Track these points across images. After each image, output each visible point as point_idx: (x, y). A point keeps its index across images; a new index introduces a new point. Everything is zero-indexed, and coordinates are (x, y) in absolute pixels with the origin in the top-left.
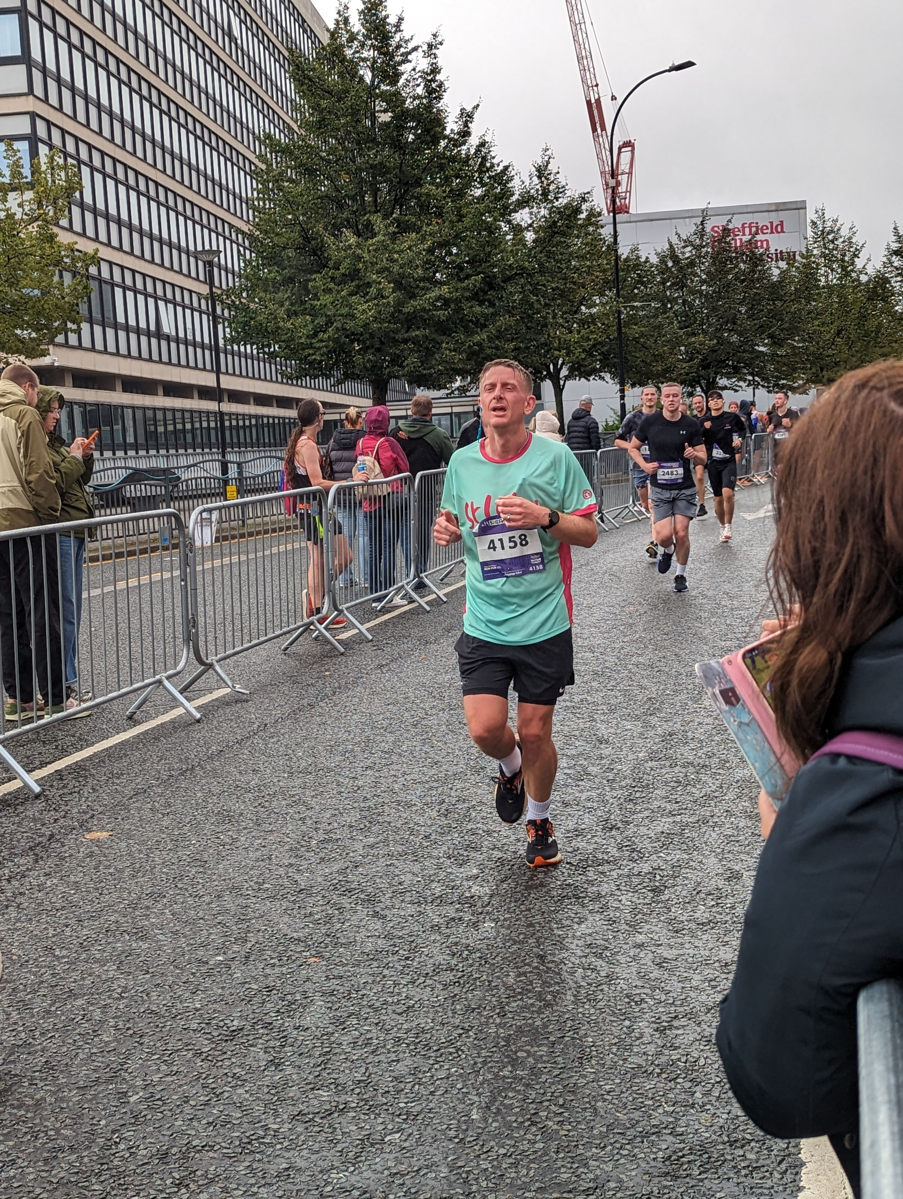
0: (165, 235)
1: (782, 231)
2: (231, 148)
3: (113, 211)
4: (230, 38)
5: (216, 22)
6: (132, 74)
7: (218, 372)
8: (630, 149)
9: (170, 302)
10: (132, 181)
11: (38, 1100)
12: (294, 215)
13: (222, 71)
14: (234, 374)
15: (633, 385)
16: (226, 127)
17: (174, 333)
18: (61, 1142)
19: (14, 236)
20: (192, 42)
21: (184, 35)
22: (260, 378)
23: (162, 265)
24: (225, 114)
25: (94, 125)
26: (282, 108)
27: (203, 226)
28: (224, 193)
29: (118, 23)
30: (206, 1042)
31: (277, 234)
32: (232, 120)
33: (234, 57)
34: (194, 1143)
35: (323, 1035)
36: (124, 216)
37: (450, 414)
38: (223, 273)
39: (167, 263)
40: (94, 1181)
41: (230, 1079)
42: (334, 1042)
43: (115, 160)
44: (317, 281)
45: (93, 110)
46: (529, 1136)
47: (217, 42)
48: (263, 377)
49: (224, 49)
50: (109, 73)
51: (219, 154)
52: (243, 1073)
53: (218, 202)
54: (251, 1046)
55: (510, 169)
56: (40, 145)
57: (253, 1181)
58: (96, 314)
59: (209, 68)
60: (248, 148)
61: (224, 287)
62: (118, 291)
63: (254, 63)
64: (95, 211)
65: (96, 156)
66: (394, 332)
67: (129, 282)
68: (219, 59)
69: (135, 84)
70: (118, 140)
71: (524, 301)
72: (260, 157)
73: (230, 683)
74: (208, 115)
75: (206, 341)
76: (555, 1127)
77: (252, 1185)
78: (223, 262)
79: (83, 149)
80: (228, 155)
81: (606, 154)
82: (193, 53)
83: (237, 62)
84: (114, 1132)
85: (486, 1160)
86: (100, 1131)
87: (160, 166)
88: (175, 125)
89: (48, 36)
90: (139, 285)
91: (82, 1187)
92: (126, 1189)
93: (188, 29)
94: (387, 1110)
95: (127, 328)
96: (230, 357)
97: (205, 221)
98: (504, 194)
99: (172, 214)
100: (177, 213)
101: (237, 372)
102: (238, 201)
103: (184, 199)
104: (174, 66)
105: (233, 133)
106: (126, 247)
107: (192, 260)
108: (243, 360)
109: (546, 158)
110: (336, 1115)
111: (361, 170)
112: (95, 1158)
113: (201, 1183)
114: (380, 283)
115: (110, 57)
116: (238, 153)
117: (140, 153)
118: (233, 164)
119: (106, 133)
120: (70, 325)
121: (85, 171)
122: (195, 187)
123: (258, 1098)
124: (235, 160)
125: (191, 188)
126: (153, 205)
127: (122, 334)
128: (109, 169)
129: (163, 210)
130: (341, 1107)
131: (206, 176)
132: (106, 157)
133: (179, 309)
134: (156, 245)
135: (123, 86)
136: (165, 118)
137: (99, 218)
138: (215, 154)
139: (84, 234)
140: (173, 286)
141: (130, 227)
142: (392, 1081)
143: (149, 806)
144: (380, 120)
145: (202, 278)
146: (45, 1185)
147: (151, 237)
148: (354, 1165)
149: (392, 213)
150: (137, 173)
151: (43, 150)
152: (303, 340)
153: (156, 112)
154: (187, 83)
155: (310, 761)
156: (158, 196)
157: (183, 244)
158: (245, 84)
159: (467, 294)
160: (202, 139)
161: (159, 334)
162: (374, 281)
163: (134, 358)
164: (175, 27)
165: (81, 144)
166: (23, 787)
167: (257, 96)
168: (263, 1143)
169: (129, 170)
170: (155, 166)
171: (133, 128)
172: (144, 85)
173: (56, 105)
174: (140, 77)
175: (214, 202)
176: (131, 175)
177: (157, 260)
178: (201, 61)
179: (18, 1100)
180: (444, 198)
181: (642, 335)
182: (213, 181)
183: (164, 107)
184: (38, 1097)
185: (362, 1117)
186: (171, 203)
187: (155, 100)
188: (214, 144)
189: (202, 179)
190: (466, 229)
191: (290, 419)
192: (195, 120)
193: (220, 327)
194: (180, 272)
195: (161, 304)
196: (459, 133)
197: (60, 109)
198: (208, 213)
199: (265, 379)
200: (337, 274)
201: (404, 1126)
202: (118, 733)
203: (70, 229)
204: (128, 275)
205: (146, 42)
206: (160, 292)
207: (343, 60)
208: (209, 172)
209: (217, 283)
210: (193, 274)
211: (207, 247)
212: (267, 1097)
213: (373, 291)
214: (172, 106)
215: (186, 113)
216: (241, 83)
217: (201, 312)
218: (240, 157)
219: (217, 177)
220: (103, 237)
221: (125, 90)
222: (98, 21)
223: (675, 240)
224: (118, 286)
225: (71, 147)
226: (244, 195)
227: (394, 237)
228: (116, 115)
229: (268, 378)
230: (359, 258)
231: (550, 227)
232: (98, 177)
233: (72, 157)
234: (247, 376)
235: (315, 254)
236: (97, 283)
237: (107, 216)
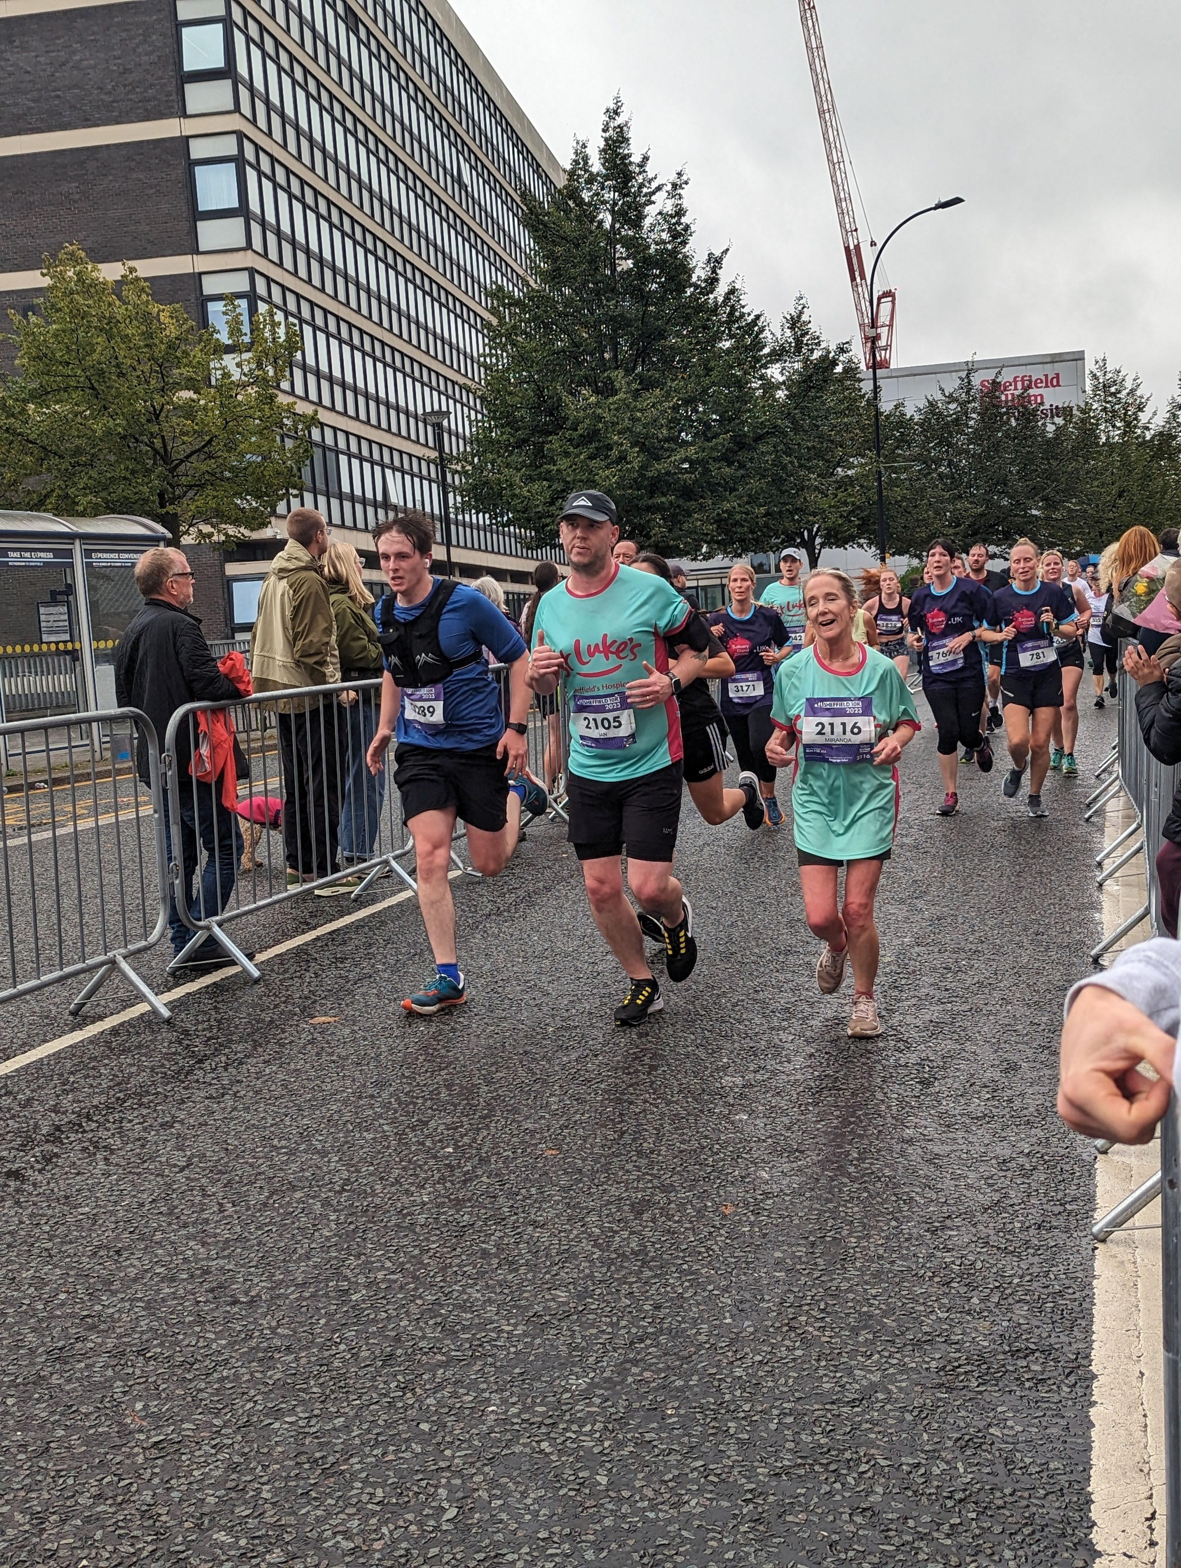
0: (392, 399)
1: (1058, 385)
2: (462, 304)
3: (337, 373)
4: (460, 185)
5: (445, 168)
6: (356, 226)
7: (449, 545)
8: (890, 299)
9: (398, 470)
10: (356, 341)
11: (253, 1297)
12: (527, 371)
13: (451, 221)
14: (466, 547)
15: (893, 555)
16: (456, 282)
17: (402, 503)
18: (277, 1342)
19: (231, 396)
20: (419, 191)
21: (411, 183)
22: (493, 552)
23: (389, 430)
24: (455, 268)
25: (316, 281)
26: (516, 260)
27: (432, 389)
28: (454, 352)
29: (340, 171)
30: (434, 1238)
31: (510, 393)
32: (462, 274)
33: (464, 206)
34: (420, 1345)
35: (560, 1232)
36: (349, 379)
37: (696, 588)
38: (453, 438)
39: (394, 429)
40: (312, 1383)
41: (459, 1278)
42: (572, 1240)
43: (338, 319)
44: (555, 443)
45: (315, 265)
46: (787, 1343)
47: (446, 190)
48: (496, 550)
49: (453, 198)
50: (331, 225)
51: (449, 310)
52: (474, 1271)
53: (448, 362)
54: (483, 1242)
55: (762, 319)
56: (259, 302)
57: (484, 1386)
58: (320, 484)
59: (437, 217)
60: (480, 303)
61: (454, 453)
62: (343, 459)
63: (486, 212)
64: (318, 374)
65: (318, 314)
66: (637, 498)
67: (354, 449)
68: (448, 208)
69: (359, 236)
70: (342, 297)
71: (777, 463)
72: (493, 311)
73: (461, 865)
74: (437, 269)
75: (436, 511)
76: (816, 1333)
77: (483, 1391)
78: (453, 427)
79: (305, 307)
80: (458, 311)
81: (865, 305)
82: (420, 203)
83: (467, 212)
84: (334, 1331)
85: (740, 1367)
86: (319, 1331)
87: (386, 324)
88: (401, 280)
89: (267, 185)
90: (365, 453)
91: (299, 1390)
92: (347, 1392)
93: (415, 177)
94: (630, 1312)
95: (352, 498)
96: (461, 529)
97: (434, 383)
98: (755, 346)
99: (400, 376)
100: (405, 375)
101: (469, 545)
102: (469, 361)
103: (412, 360)
104: (400, 216)
105: (463, 288)
106: (351, 411)
107: (421, 425)
108: (475, 532)
109: (800, 308)
110: (575, 1317)
111: (601, 323)
112: (313, 1359)
113: (428, 1387)
114: (622, 444)
115: (332, 207)
116: (469, 309)
117: (365, 311)
118: (463, 321)
119: (329, 289)
120: (291, 491)
121: (308, 330)
122: (423, 347)
123: (490, 1298)
124: (465, 317)
125: (419, 348)
126: (379, 366)
127: (347, 505)
128: (332, 328)
129: (390, 371)
130: (580, 1309)
131: (435, 335)
132: (329, 315)
133: (408, 478)
134: (383, 408)
135: (346, 239)
136: (392, 273)
137: (322, 381)
138: (444, 310)
139: (306, 398)
140: (401, 452)
141: (355, 390)
142: (636, 1282)
143: (375, 991)
144: (619, 269)
145: (431, 444)
146: (260, 1387)
147: (377, 400)
148: (594, 1370)
149: (634, 368)
150: (362, 332)
151: (262, 307)
152: (540, 509)
153: (381, 266)
154: (414, 234)
155: (546, 946)
156: (384, 357)
157: (411, 408)
158: (476, 235)
159: (715, 454)
160: (431, 295)
161: (386, 504)
162: (616, 443)
163: (360, 530)
164: (401, 174)
165: (302, 301)
166: (241, 972)
167: (489, 247)
168: (496, 1346)
169: (353, 329)
170: (380, 324)
171: (357, 284)
172: (369, 238)
173: (277, 260)
174: (364, 229)
175: (444, 362)
176: (356, 334)
177: (384, 425)
178: (429, 211)
179: (231, 1296)
180: (691, 350)
181: (904, 498)
182: (443, 340)
183: (390, 260)
184: (253, 1293)
185: (603, 1319)
186: (398, 364)
187: (380, 253)
188: (443, 300)
189: (431, 337)
190: (713, 384)
191: (525, 594)
192: (423, 274)
193: (451, 495)
194: (408, 438)
195: (388, 472)
196: (706, 281)
197: (281, 265)
198: (438, 374)
199: (499, 553)
200: (575, 435)
201: (650, 1330)
202: (342, 916)
203: (292, 393)
204: (353, 441)
205: (370, 191)
206: (387, 460)
207: (580, 202)
208: (438, 330)
209: (447, 450)
210: (422, 440)
211: (436, 408)
212: (499, 1297)
213: (615, 453)
214: (399, 260)
215: (414, 267)
216: (472, 234)
217: (430, 481)
218: (471, 314)
219: (446, 335)
220: (326, 402)
221: (349, 243)
222: (319, 170)
223: (938, 396)
224: (343, 453)
225: (292, 306)
226: (475, 354)
227: (636, 394)
228: (339, 269)
229: (502, 551)
230: (600, 418)
231: (804, 381)
232: (321, 337)
233: (293, 315)
234: (480, 549)
235: (552, 415)
236: (320, 450)
237: (331, 379)
